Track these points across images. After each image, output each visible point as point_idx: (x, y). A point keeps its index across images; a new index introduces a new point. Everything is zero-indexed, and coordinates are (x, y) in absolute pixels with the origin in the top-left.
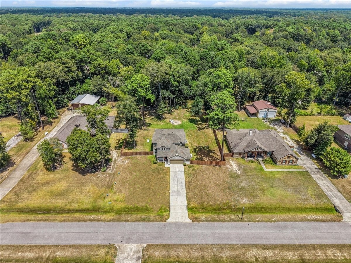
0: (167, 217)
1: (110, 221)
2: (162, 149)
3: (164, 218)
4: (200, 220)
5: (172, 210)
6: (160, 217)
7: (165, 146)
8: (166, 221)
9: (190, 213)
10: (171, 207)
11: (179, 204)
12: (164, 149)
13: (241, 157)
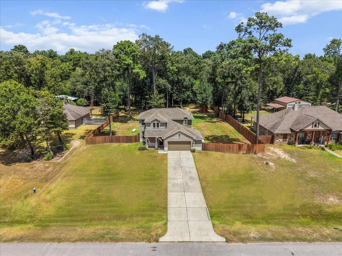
0: (160, 231)
1: (12, 240)
2: (154, 126)
3: (153, 233)
4: (247, 238)
5: (172, 216)
6: (144, 232)
7: (160, 120)
8: (157, 241)
9: (216, 222)
10: (170, 211)
11: (188, 206)
12: (158, 126)
13: (287, 142)
